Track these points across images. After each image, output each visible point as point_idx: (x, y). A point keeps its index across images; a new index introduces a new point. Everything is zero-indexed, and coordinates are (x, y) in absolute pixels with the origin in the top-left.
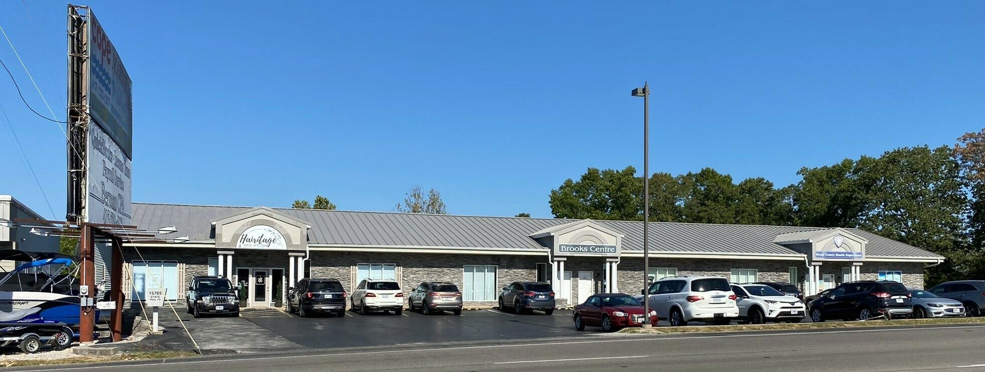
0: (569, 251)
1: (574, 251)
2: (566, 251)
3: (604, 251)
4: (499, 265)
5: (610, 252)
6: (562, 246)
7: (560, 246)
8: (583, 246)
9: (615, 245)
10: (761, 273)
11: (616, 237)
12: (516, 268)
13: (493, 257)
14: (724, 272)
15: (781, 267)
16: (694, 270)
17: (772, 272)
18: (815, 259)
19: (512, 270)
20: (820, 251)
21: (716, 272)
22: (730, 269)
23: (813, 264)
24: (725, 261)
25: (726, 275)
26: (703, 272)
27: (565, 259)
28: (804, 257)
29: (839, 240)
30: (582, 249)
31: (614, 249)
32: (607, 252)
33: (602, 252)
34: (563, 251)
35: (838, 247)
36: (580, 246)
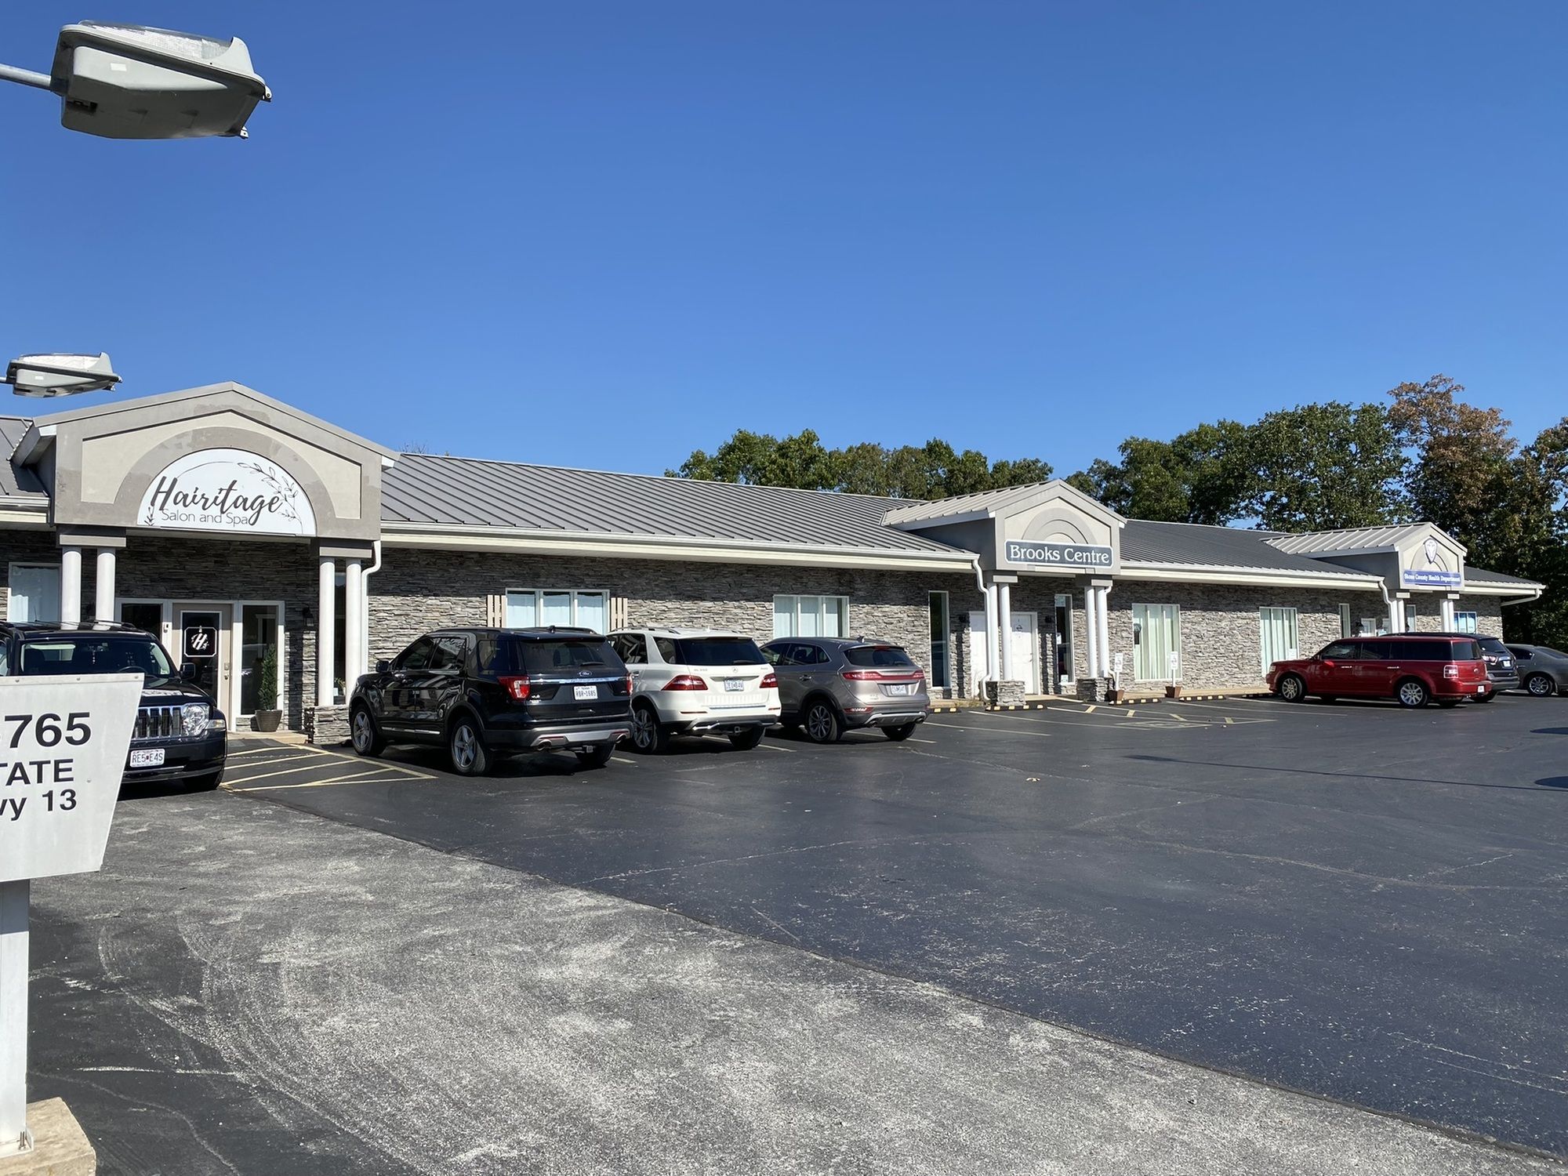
0: (1026, 560)
1: (1035, 560)
2: (1020, 560)
3: (1089, 561)
4: (851, 595)
5: (1101, 564)
6: (1012, 546)
7: (1009, 544)
8: (1052, 547)
9: (1109, 546)
10: (1301, 616)
11: (1110, 527)
12: (887, 604)
13: (839, 574)
14: (1250, 615)
15: (1328, 603)
16: (1205, 609)
17: (1317, 615)
18: (1403, 586)
19: (880, 609)
20: (1408, 568)
21: (1239, 614)
22: (1258, 608)
23: (1399, 595)
24: (1251, 590)
25: (1254, 619)
26: (1220, 613)
27: (1014, 580)
28: (1378, 582)
29: (1432, 547)
30: (1049, 554)
31: (1107, 556)
32: (1095, 564)
33: (1087, 563)
34: (1015, 560)
35: (1430, 562)
36: (1046, 548)
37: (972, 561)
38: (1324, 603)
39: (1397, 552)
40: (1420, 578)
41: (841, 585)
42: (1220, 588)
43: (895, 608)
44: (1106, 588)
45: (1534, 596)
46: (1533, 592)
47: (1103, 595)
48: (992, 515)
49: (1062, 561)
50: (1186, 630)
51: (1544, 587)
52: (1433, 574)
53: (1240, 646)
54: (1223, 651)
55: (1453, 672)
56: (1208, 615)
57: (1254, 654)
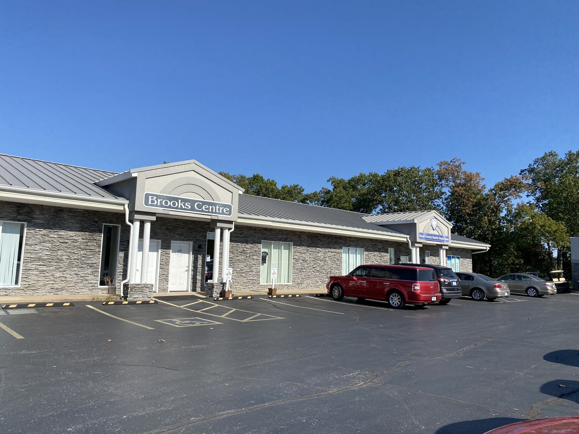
0: (162, 206)
1: (170, 207)
2: (156, 206)
3: (214, 211)
4: (29, 222)
5: (223, 213)
6: (150, 197)
7: (147, 195)
8: (184, 201)
9: (231, 204)
10: (367, 253)
11: (232, 193)
12: (63, 230)
13: (18, 207)
14: (337, 250)
15: (383, 247)
16: (309, 246)
17: (376, 253)
18: (418, 240)
19: (56, 233)
20: (421, 231)
21: (329, 250)
22: (342, 248)
23: (416, 245)
24: (338, 237)
25: (338, 253)
26: (318, 249)
27: (154, 218)
28: (407, 238)
29: (434, 223)
30: (182, 204)
31: (228, 210)
32: (219, 213)
33: (212, 212)
34: (151, 205)
35: (434, 230)
36: (180, 201)
37: (124, 205)
38: (380, 247)
39: (416, 223)
40: (428, 237)
41: (20, 214)
42: (319, 236)
43: (71, 233)
44: (230, 229)
45: (486, 250)
46: (485, 248)
47: (227, 234)
48: (134, 175)
49: (193, 209)
50: (296, 257)
51: (490, 246)
52: (435, 236)
53: (329, 267)
54: (318, 269)
55: (417, 288)
56: (310, 249)
57: (337, 271)
